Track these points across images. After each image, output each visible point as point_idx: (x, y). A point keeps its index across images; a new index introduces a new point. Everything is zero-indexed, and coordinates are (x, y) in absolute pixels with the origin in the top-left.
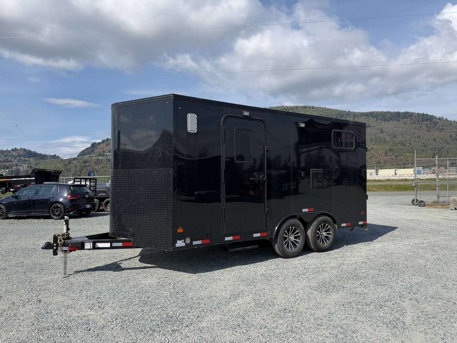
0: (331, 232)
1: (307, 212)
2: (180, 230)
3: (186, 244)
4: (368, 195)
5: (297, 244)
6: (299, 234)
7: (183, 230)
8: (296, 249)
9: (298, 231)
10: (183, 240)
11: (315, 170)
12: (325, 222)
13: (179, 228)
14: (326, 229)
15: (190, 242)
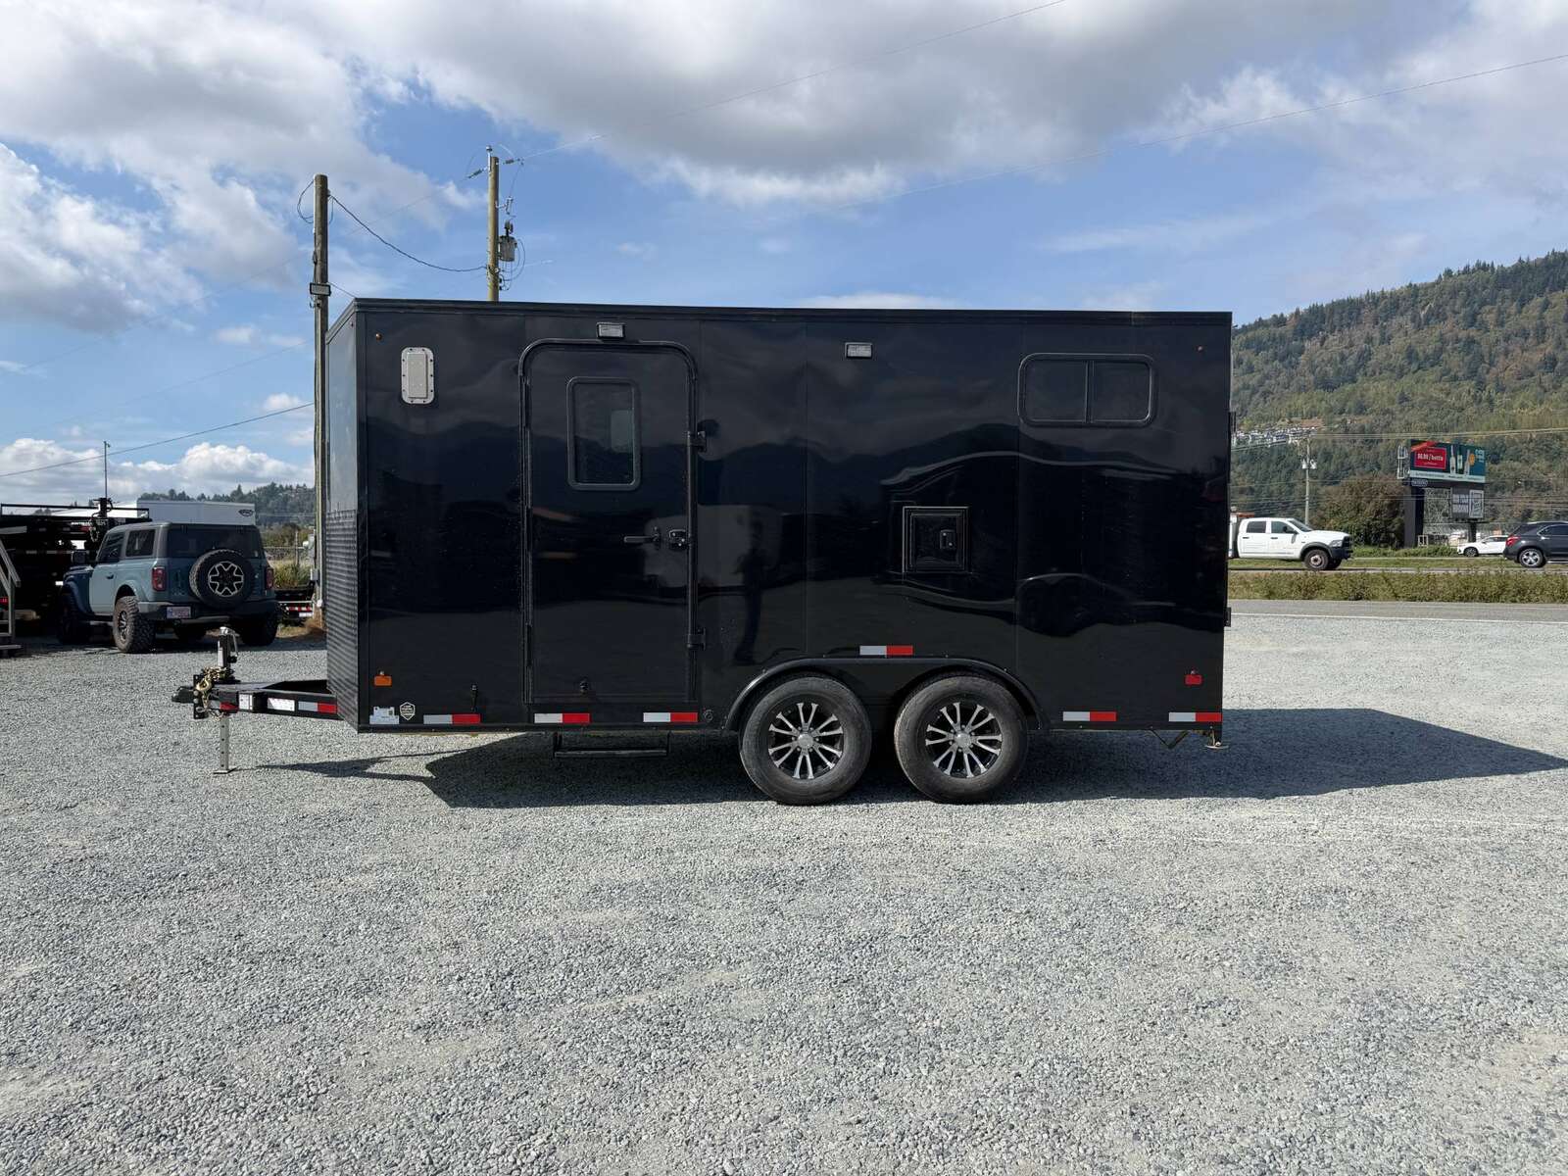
0: (999, 738)
1: (882, 657)
2: (382, 680)
3: (401, 719)
4: (1230, 608)
5: (828, 763)
6: (839, 731)
7: (392, 681)
8: (825, 780)
9: (833, 718)
10: (392, 709)
11: (920, 511)
12: (969, 700)
13: (379, 675)
14: (980, 724)
15: (413, 715)
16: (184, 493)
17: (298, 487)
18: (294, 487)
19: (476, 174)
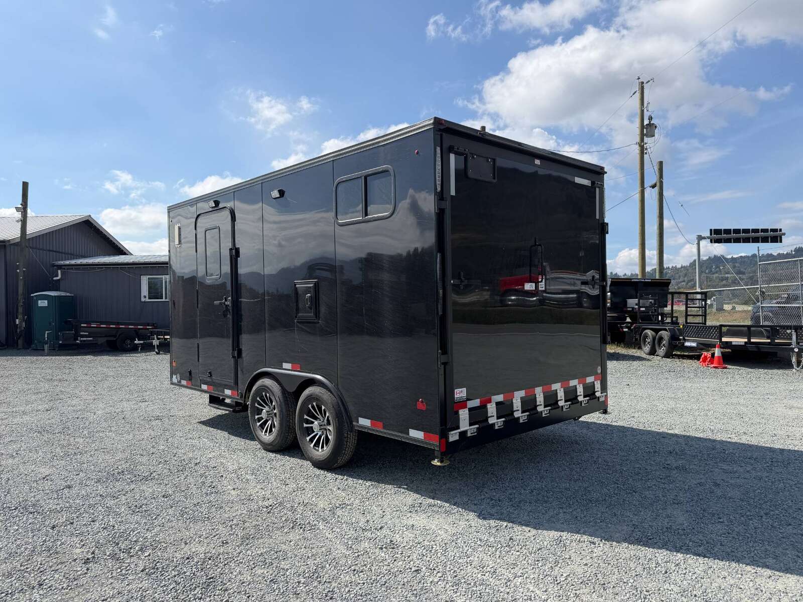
0: (331, 429)
1: (289, 370)
5: (273, 429)
6: (276, 409)
9: (274, 404)
11: (299, 284)
16: (616, 274)
17: (673, 267)
18: (670, 267)
19: (633, 94)
